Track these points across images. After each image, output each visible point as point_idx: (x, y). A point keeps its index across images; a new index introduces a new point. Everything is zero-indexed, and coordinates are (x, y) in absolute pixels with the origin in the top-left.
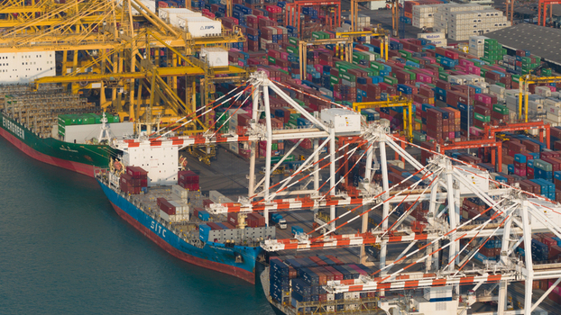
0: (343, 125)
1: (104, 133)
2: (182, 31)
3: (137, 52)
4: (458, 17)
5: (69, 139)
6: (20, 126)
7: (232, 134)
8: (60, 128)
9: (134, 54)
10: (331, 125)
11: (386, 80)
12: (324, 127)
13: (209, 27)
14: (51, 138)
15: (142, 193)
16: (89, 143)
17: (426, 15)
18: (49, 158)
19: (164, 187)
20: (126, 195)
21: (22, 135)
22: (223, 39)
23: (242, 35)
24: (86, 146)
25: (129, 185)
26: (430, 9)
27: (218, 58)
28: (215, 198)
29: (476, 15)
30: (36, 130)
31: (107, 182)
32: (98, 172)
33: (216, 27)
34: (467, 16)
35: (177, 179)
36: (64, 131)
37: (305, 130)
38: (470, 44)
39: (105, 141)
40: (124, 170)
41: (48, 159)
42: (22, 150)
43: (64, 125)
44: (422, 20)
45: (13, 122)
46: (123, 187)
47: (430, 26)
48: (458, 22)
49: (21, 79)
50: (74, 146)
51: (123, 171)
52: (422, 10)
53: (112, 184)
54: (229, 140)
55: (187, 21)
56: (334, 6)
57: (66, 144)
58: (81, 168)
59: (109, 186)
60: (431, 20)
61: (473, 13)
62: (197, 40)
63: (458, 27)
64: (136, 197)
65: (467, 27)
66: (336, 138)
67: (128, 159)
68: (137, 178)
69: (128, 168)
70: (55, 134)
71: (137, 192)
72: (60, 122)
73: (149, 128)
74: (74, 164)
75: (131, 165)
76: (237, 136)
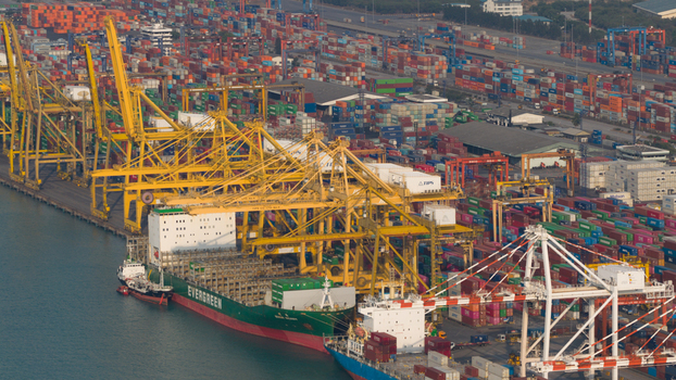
0: (624, 282)
1: (327, 298)
2: (397, 187)
3: (352, 210)
4: (640, 174)
5: (287, 306)
6: (215, 295)
7: (507, 293)
8: (274, 294)
9: (349, 212)
10: (612, 282)
11: (602, 241)
12: (605, 285)
13: (428, 183)
14: (264, 306)
15: (391, 360)
16: (310, 310)
17: (597, 174)
18: (257, 327)
19: (410, 354)
20: (374, 362)
21: (219, 304)
22: (442, 195)
23: (461, 192)
24: (307, 313)
25: (377, 352)
26: (601, 167)
27: (446, 216)
28: (481, 365)
29: (659, 173)
30: (238, 299)
31: (345, 350)
32: (328, 340)
33: (435, 183)
34: (650, 173)
35: (423, 345)
36: (281, 297)
37: (582, 288)
38: (664, 204)
39: (327, 307)
40: (367, 336)
41: (255, 330)
42: (218, 320)
43: (281, 290)
44: (592, 179)
45: (203, 290)
46: (369, 355)
47: (602, 186)
48: (639, 181)
49: (199, 243)
50: (292, 313)
51: (366, 338)
52: (592, 168)
53: (351, 352)
54: (505, 299)
55: (404, 177)
56: (500, 163)
57: (284, 312)
58: (297, 338)
59: (348, 355)
60: (602, 179)
61: (655, 170)
62: (415, 196)
63: (640, 186)
64: (385, 365)
65: (649, 186)
66: (619, 297)
67: (372, 324)
68: (384, 345)
69: (373, 334)
70: (268, 300)
71: (385, 360)
72: (274, 287)
73: (392, 290)
74: (288, 333)
75: (375, 331)
76: (514, 295)
